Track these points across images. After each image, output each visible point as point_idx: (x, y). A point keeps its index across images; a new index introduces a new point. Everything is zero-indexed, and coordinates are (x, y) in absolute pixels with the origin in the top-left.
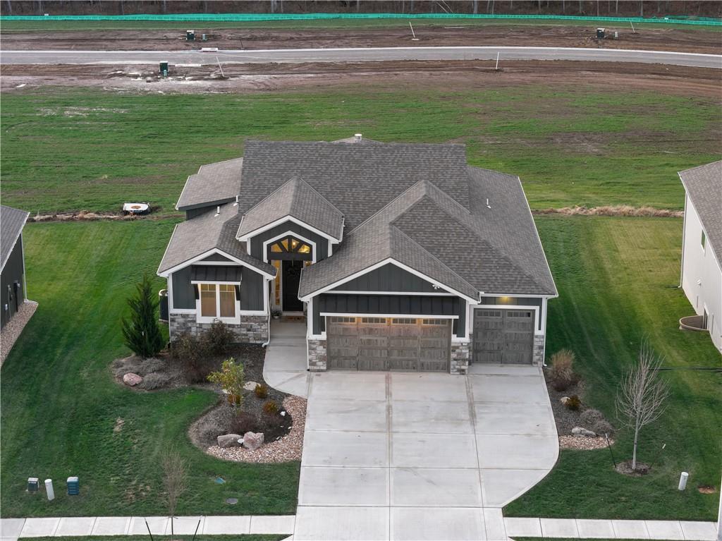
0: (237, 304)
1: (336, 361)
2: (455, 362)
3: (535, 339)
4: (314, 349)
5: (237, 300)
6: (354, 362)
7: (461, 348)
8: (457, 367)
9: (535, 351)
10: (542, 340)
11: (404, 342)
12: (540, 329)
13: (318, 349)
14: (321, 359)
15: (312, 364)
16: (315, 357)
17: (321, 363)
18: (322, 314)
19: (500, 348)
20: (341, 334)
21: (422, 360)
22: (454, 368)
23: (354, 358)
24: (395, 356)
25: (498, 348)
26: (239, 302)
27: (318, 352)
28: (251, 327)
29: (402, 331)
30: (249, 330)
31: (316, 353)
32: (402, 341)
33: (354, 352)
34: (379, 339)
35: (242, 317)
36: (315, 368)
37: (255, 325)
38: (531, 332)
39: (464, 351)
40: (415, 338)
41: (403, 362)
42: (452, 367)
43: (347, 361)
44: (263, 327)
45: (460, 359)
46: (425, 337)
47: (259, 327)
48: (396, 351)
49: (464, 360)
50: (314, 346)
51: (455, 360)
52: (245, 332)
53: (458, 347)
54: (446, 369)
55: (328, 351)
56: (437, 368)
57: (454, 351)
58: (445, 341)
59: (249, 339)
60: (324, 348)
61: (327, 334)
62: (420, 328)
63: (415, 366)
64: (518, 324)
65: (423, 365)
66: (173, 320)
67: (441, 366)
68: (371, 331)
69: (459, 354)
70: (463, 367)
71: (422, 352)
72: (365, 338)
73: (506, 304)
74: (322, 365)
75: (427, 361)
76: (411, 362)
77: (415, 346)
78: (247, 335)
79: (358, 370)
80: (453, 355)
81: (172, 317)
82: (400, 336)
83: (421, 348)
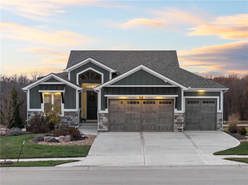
0: (63, 105)
1: (113, 126)
2: (176, 125)
3: (218, 115)
4: (101, 119)
5: (62, 103)
6: (122, 127)
7: (179, 116)
8: (178, 127)
9: (218, 122)
10: (221, 115)
11: (149, 114)
12: (220, 109)
13: (103, 119)
14: (105, 124)
15: (101, 127)
16: (102, 124)
17: (105, 127)
18: (106, 96)
19: (199, 122)
20: (116, 110)
21: (159, 125)
22: (176, 128)
23: (123, 124)
24: (144, 123)
25: (199, 121)
26: (63, 104)
27: (104, 120)
28: (70, 118)
29: (148, 108)
30: (68, 120)
31: (102, 121)
32: (148, 114)
33: (123, 121)
34: (136, 113)
35: (65, 112)
36: (102, 129)
37: (71, 117)
38: (215, 112)
39: (181, 118)
40: (155, 112)
41: (149, 126)
42: (175, 128)
43: (119, 126)
44: (76, 118)
45: (179, 123)
46: (160, 112)
47: (73, 118)
48: (145, 120)
49: (181, 123)
50: (101, 117)
51: (176, 123)
52: (66, 121)
53: (178, 116)
54: (172, 130)
55: (109, 120)
56: (167, 129)
57: (176, 118)
58: (171, 113)
59: (68, 125)
60: (107, 118)
61: (109, 110)
62: (157, 107)
63: (155, 128)
64: (208, 107)
65: (159, 127)
66: (29, 115)
67: (169, 128)
68: (131, 109)
69: (178, 120)
70: (181, 128)
71: (159, 120)
72: (128, 113)
73: (202, 96)
74: (105, 128)
75: (161, 125)
76: (153, 126)
77: (155, 117)
78: (67, 123)
79: (125, 131)
80: (176, 121)
81: (29, 113)
82: (147, 111)
83: (159, 118)
